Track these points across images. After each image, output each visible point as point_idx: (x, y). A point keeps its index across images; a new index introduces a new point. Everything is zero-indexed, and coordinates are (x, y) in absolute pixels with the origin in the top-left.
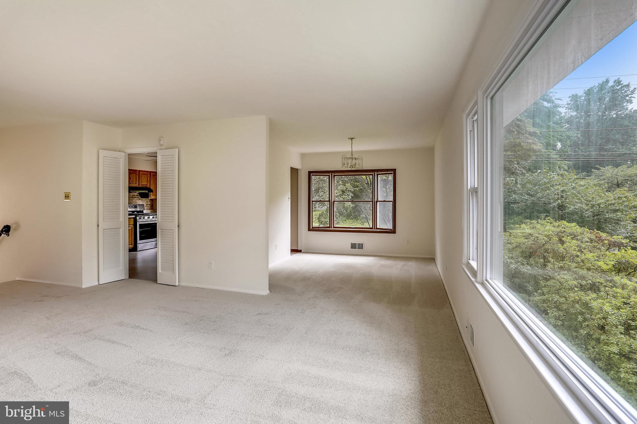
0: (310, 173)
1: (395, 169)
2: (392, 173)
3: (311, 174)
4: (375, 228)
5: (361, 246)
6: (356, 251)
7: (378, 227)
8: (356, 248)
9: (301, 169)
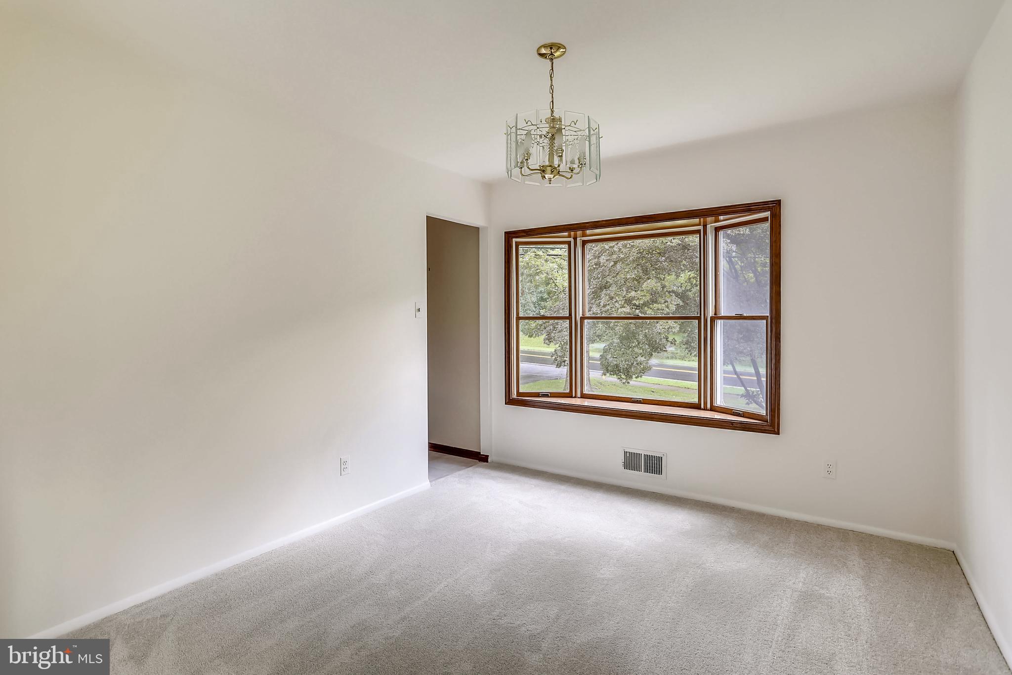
0: (509, 236)
1: (778, 203)
2: (764, 220)
3: (514, 240)
4: (709, 406)
5: (654, 465)
6: (640, 479)
7: (719, 402)
8: (638, 469)
9: (488, 227)
